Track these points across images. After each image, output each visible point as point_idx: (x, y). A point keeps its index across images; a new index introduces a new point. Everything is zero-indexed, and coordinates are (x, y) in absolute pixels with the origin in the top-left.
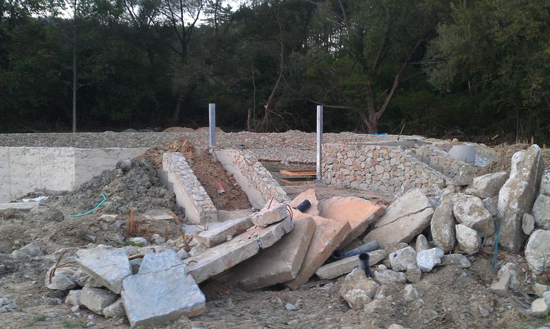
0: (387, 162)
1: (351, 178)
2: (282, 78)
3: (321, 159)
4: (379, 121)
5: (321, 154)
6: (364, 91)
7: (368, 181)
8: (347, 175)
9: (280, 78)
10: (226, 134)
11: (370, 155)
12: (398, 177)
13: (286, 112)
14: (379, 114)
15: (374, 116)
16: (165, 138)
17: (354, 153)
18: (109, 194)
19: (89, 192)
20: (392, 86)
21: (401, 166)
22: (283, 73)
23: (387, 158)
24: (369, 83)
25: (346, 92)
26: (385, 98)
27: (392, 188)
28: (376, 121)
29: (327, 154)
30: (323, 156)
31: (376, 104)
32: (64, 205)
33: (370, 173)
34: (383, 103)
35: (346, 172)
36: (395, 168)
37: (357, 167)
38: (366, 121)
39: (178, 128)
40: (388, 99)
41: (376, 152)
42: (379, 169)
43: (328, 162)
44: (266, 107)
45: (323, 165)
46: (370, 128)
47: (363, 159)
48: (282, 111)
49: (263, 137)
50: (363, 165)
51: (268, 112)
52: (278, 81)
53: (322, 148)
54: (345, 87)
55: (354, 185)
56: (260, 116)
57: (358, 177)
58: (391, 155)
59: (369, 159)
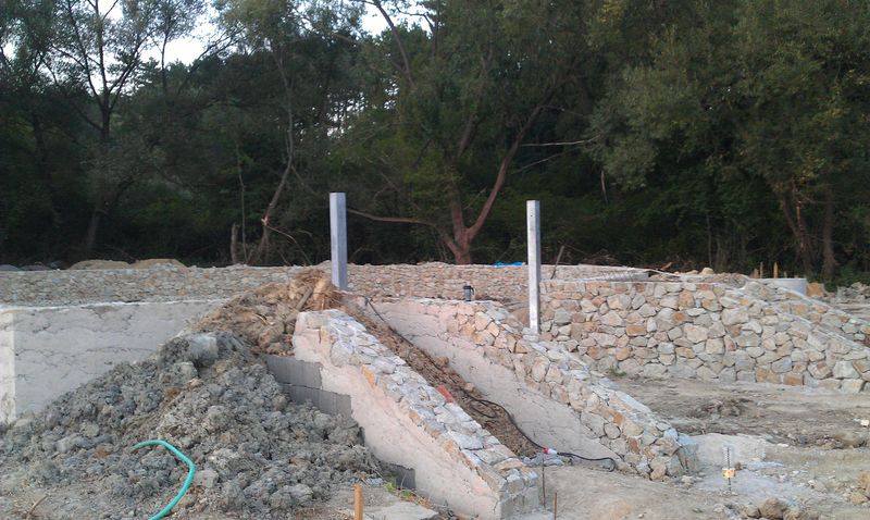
0: (715, 317)
1: (621, 353)
2: (291, 171)
3: (540, 314)
4: (473, 242)
5: (539, 303)
6: (446, 192)
7: (666, 360)
8: (607, 347)
9: (287, 171)
10: (205, 270)
11: (670, 302)
12: (744, 348)
13: (300, 231)
14: (472, 231)
15: (465, 235)
16: (84, 280)
17: (626, 299)
18: (186, 441)
19: (91, 429)
20: (494, 184)
21: (754, 325)
22: (293, 162)
23: (715, 307)
24: (453, 179)
25: (413, 194)
26: (482, 204)
27: (731, 373)
28: (468, 242)
29: (555, 303)
30: (544, 306)
31: (466, 214)
32: (46, 482)
33: (670, 341)
34: (478, 214)
35: (608, 340)
36: (736, 329)
37: (635, 329)
38: (450, 244)
39: (99, 262)
40: (488, 206)
41: (686, 297)
42: (695, 333)
43: (556, 320)
44: (265, 221)
45: (546, 326)
46: (458, 254)
47: (652, 311)
48: (293, 229)
49: (278, 275)
50: (651, 325)
51: (269, 230)
52: (285, 176)
53: (543, 291)
54: (411, 185)
55: (629, 367)
56: (254, 238)
57: (639, 352)
58: (726, 301)
59: (666, 313)
